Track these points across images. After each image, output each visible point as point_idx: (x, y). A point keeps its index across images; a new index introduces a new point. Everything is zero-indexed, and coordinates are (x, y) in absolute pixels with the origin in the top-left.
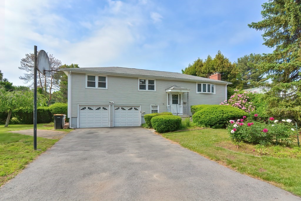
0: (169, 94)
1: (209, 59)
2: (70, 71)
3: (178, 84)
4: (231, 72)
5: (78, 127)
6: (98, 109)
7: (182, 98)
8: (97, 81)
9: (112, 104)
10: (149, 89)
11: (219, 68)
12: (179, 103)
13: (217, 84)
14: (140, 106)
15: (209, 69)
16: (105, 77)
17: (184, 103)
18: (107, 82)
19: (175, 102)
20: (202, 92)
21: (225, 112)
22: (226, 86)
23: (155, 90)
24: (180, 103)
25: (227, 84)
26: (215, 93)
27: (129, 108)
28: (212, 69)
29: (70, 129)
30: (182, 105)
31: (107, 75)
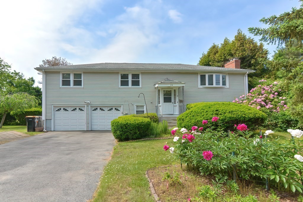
0: (159, 91)
1: (226, 42)
2: (43, 70)
3: (170, 77)
4: (255, 55)
5: (52, 130)
6: (74, 110)
7: (177, 94)
8: (72, 79)
9: (88, 104)
10: (133, 85)
11: (238, 52)
12: (173, 100)
13: (231, 74)
14: (122, 106)
15: (225, 55)
16: (81, 74)
17: (181, 101)
18: (82, 79)
19: (167, 99)
20: (207, 85)
21: (220, 113)
22: (247, 76)
23: (140, 86)
24: (175, 101)
25: (248, 73)
26: (227, 86)
27: (108, 109)
28: (229, 55)
29: (44, 132)
30: (177, 104)
31: (83, 71)
